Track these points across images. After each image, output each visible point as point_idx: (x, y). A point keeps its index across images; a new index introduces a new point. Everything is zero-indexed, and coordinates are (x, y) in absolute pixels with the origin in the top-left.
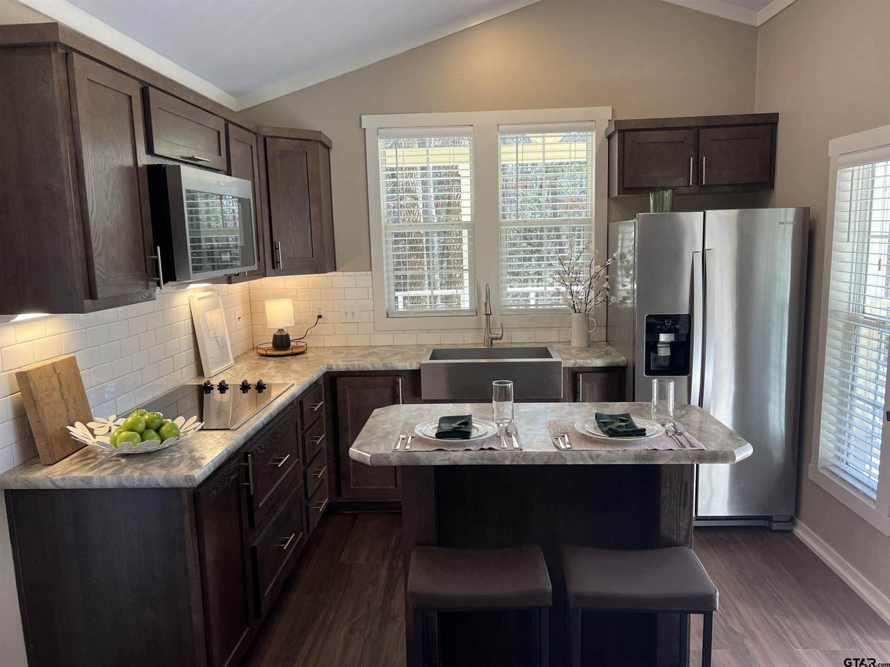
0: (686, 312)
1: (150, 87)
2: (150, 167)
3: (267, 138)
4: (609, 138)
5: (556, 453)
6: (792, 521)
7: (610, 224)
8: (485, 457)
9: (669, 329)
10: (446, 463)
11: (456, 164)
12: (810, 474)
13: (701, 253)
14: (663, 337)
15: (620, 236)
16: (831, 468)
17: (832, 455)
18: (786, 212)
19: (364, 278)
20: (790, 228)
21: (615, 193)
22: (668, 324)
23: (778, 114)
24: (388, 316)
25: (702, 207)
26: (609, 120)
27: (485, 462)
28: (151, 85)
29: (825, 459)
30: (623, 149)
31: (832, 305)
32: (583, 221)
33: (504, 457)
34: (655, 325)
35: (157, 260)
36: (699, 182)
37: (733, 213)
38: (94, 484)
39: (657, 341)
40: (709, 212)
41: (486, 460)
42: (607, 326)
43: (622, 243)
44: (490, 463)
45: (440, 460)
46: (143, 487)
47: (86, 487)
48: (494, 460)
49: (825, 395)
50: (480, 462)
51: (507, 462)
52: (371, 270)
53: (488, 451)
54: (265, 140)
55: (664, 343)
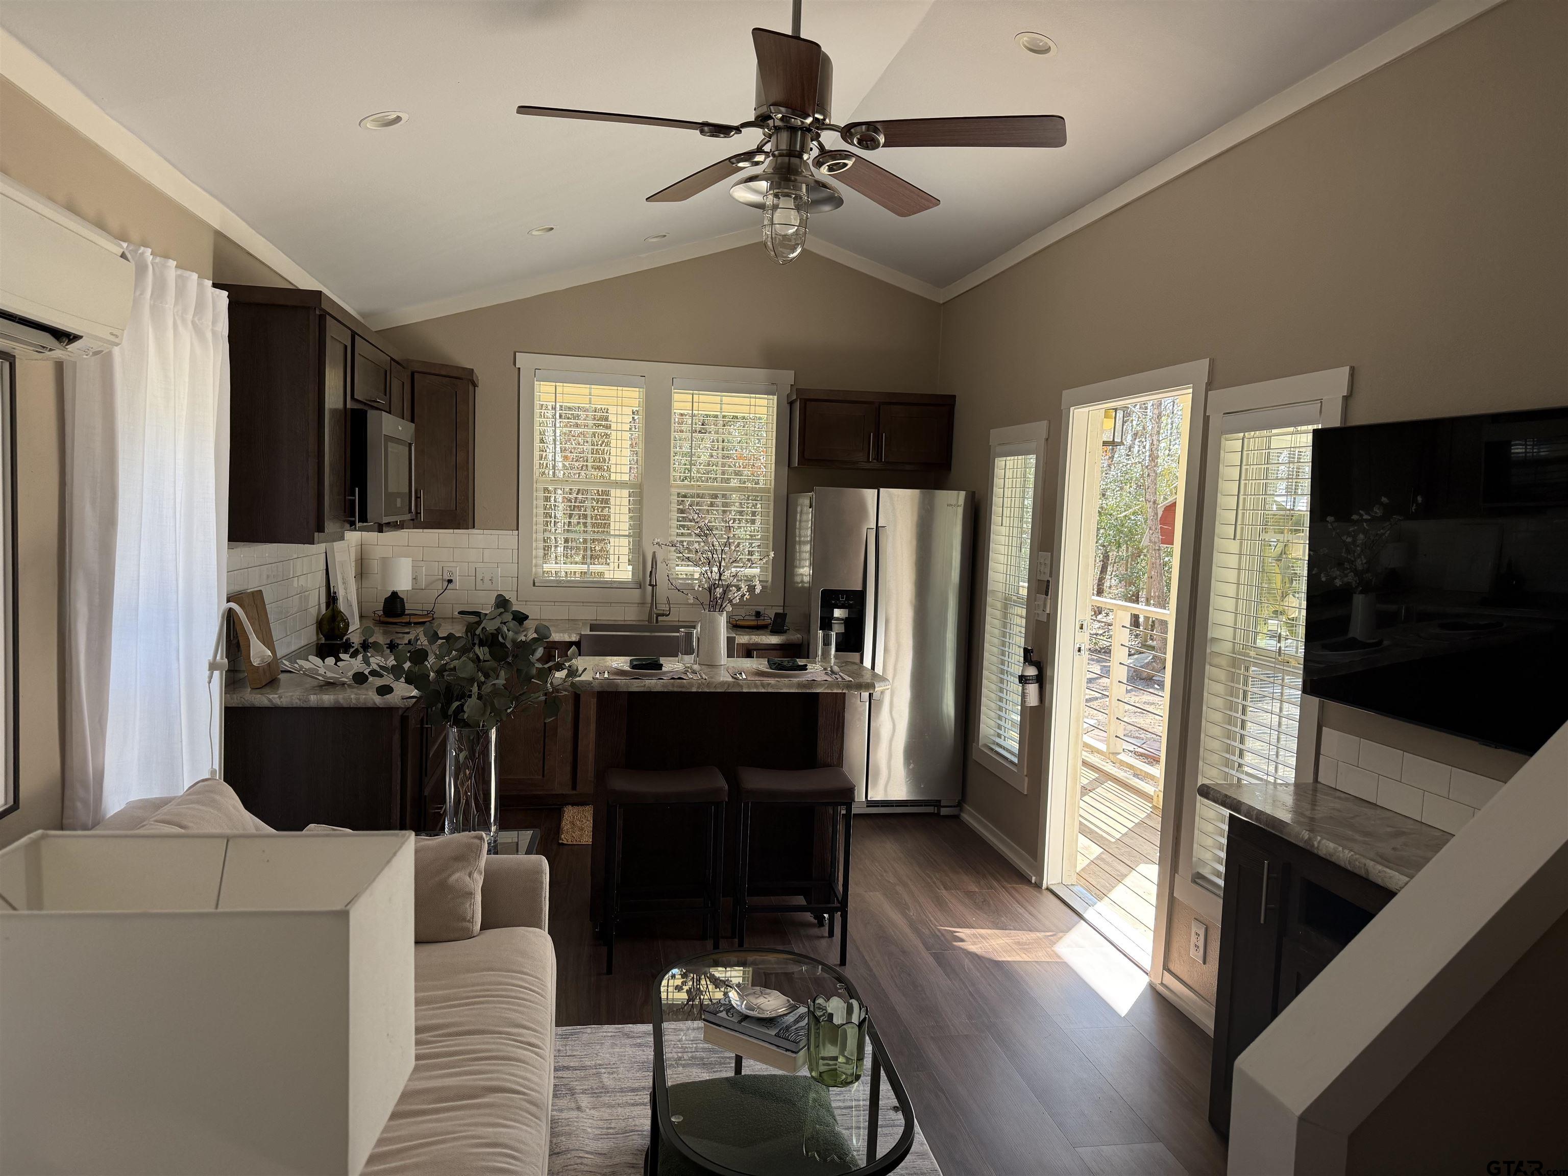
0: (859, 588)
1: (356, 336)
2: (352, 410)
3: (416, 376)
4: (791, 404)
5: (734, 682)
6: (959, 805)
7: (790, 495)
8: (676, 685)
9: (843, 604)
10: (642, 689)
11: (606, 407)
12: (974, 756)
13: (875, 529)
14: (837, 613)
15: (799, 509)
16: (993, 747)
17: (992, 732)
18: (959, 494)
19: (508, 538)
20: (960, 511)
21: (796, 463)
22: (842, 600)
23: (954, 397)
24: (534, 585)
25: (877, 484)
26: (791, 385)
27: (676, 689)
28: (359, 335)
29: (986, 737)
30: (805, 420)
31: (991, 586)
32: (761, 490)
33: (692, 685)
34: (831, 599)
35: (355, 500)
36: (879, 458)
37: (915, 493)
38: (311, 703)
39: (831, 617)
40: (882, 490)
41: (676, 687)
42: (784, 606)
43: (801, 516)
44: (679, 690)
45: (637, 687)
46: (359, 706)
47: (304, 706)
48: (683, 687)
49: (985, 673)
50: (671, 689)
51: (694, 690)
52: (518, 530)
53: (678, 681)
54: (413, 374)
55: (838, 619)
